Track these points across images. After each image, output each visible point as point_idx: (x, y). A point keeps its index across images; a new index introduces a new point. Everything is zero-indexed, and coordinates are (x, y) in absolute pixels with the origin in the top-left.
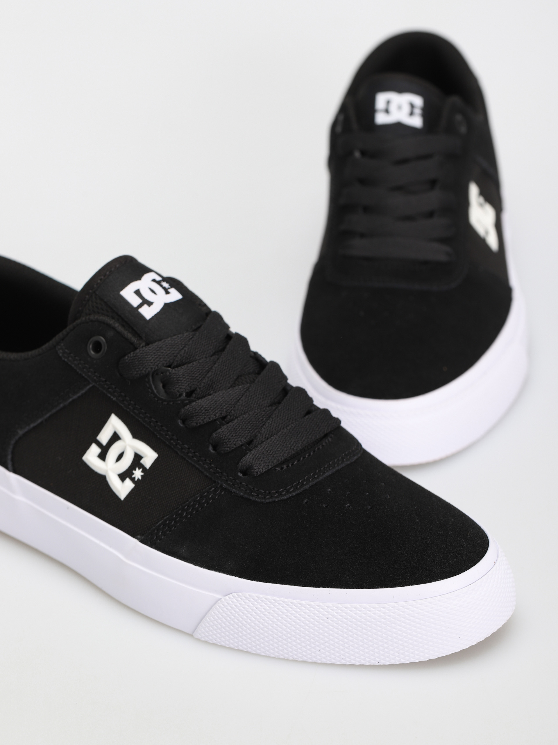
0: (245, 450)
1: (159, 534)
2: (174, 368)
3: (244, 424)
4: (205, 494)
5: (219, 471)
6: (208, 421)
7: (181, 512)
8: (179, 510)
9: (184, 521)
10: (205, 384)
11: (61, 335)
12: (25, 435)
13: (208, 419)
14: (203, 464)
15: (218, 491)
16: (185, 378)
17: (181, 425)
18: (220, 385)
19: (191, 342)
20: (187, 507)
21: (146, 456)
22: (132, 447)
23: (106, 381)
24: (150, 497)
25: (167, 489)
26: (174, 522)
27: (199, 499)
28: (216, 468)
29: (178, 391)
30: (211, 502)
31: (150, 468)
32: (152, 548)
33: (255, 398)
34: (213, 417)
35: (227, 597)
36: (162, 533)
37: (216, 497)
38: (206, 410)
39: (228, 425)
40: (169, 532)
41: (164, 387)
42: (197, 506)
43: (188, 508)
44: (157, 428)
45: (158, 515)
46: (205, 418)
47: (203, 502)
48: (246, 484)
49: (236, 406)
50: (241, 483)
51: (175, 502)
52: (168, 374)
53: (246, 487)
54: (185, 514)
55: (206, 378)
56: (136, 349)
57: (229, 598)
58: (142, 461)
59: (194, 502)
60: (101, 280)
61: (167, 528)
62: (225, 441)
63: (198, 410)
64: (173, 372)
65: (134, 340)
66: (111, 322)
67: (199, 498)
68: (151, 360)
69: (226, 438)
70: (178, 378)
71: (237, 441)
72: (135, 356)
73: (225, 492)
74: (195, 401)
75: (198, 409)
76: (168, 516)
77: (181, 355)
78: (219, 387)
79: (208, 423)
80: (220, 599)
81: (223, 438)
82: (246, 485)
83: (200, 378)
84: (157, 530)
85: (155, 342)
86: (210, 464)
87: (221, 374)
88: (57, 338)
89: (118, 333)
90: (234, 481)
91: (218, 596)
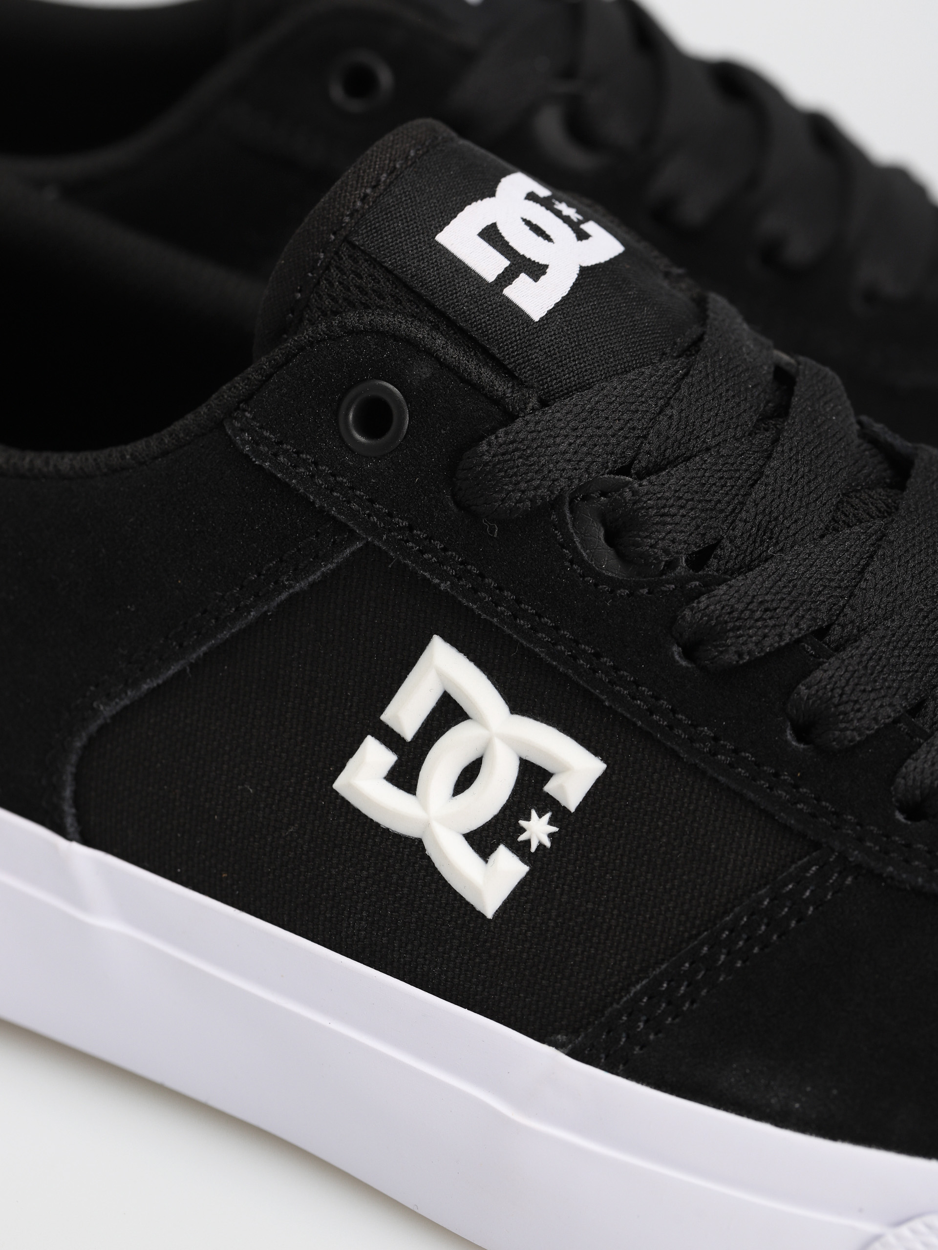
0: (907, 734)
1: (639, 1027)
2: (640, 477)
3: (893, 650)
4: (787, 885)
5: (831, 808)
6: (776, 645)
7: (709, 950)
8: (702, 944)
9: (721, 979)
10: (749, 526)
11: (239, 384)
12: (117, 717)
13: (777, 638)
14: (771, 788)
15: (832, 875)
16: (682, 507)
17: (684, 663)
18: (793, 527)
19: (684, 390)
20: (727, 933)
21: (566, 769)
22: (510, 742)
23: (411, 528)
24: (590, 906)
25: (649, 876)
26: (688, 986)
27: (769, 903)
28: (818, 799)
29: (666, 551)
30: (810, 912)
31: (579, 808)
32: (617, 1074)
33: (911, 564)
34: (790, 633)
35: (904, 1230)
36: (646, 1022)
37: (829, 897)
38: (766, 610)
39: (843, 655)
40: (673, 1019)
41: (611, 539)
42: (763, 928)
43: (733, 934)
44: (599, 674)
45: (625, 963)
46: (765, 636)
47: (783, 913)
48: (926, 848)
49: (856, 591)
50: (908, 846)
51: (683, 918)
52: (628, 494)
53: (928, 856)
54: (723, 957)
55: (749, 504)
56: (510, 417)
57: (914, 1231)
58: (550, 788)
59: (753, 914)
60: (364, 198)
61: (664, 1005)
62: (842, 708)
63: (742, 612)
64: (645, 489)
65: (501, 387)
66: (421, 333)
67: (768, 900)
68: (565, 452)
69: (845, 698)
70: (664, 507)
71: (881, 706)
72: (512, 442)
73: (856, 878)
74: (725, 581)
75: (740, 606)
76: (663, 967)
77: (659, 434)
78: (791, 533)
79: (778, 653)
80: (877, 1238)
81: (836, 700)
82: (929, 852)
83: (729, 503)
84: (630, 1015)
85: (568, 394)
86: (796, 786)
87: (792, 490)
88: (227, 392)
89: (443, 365)
90: (885, 839)
91: (873, 1228)
